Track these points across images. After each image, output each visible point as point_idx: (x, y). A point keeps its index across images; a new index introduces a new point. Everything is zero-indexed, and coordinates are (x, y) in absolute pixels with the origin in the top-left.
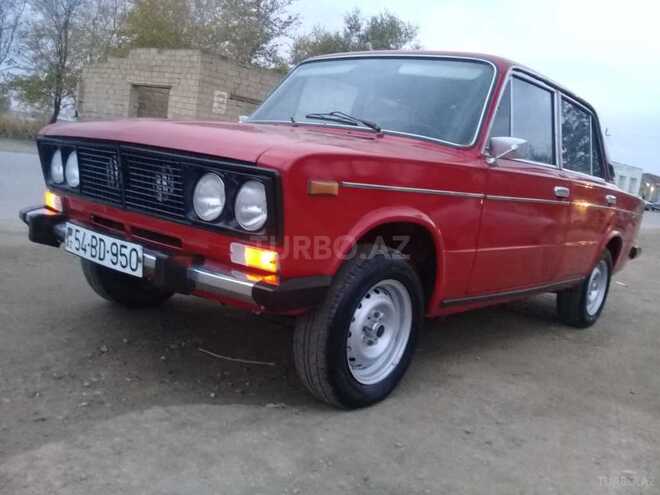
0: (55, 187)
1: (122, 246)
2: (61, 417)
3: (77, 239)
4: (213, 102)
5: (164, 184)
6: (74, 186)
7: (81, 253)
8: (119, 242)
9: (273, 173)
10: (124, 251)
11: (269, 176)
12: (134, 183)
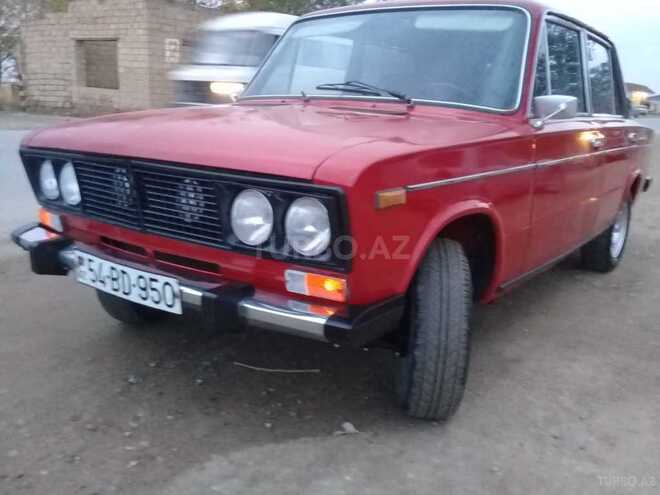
0: (49, 204)
1: (152, 280)
2: (113, 488)
3: (91, 270)
4: (164, 50)
5: (191, 203)
6: (74, 203)
7: (99, 286)
8: (147, 275)
9: (335, 191)
10: (154, 285)
11: (329, 195)
12: (153, 203)
